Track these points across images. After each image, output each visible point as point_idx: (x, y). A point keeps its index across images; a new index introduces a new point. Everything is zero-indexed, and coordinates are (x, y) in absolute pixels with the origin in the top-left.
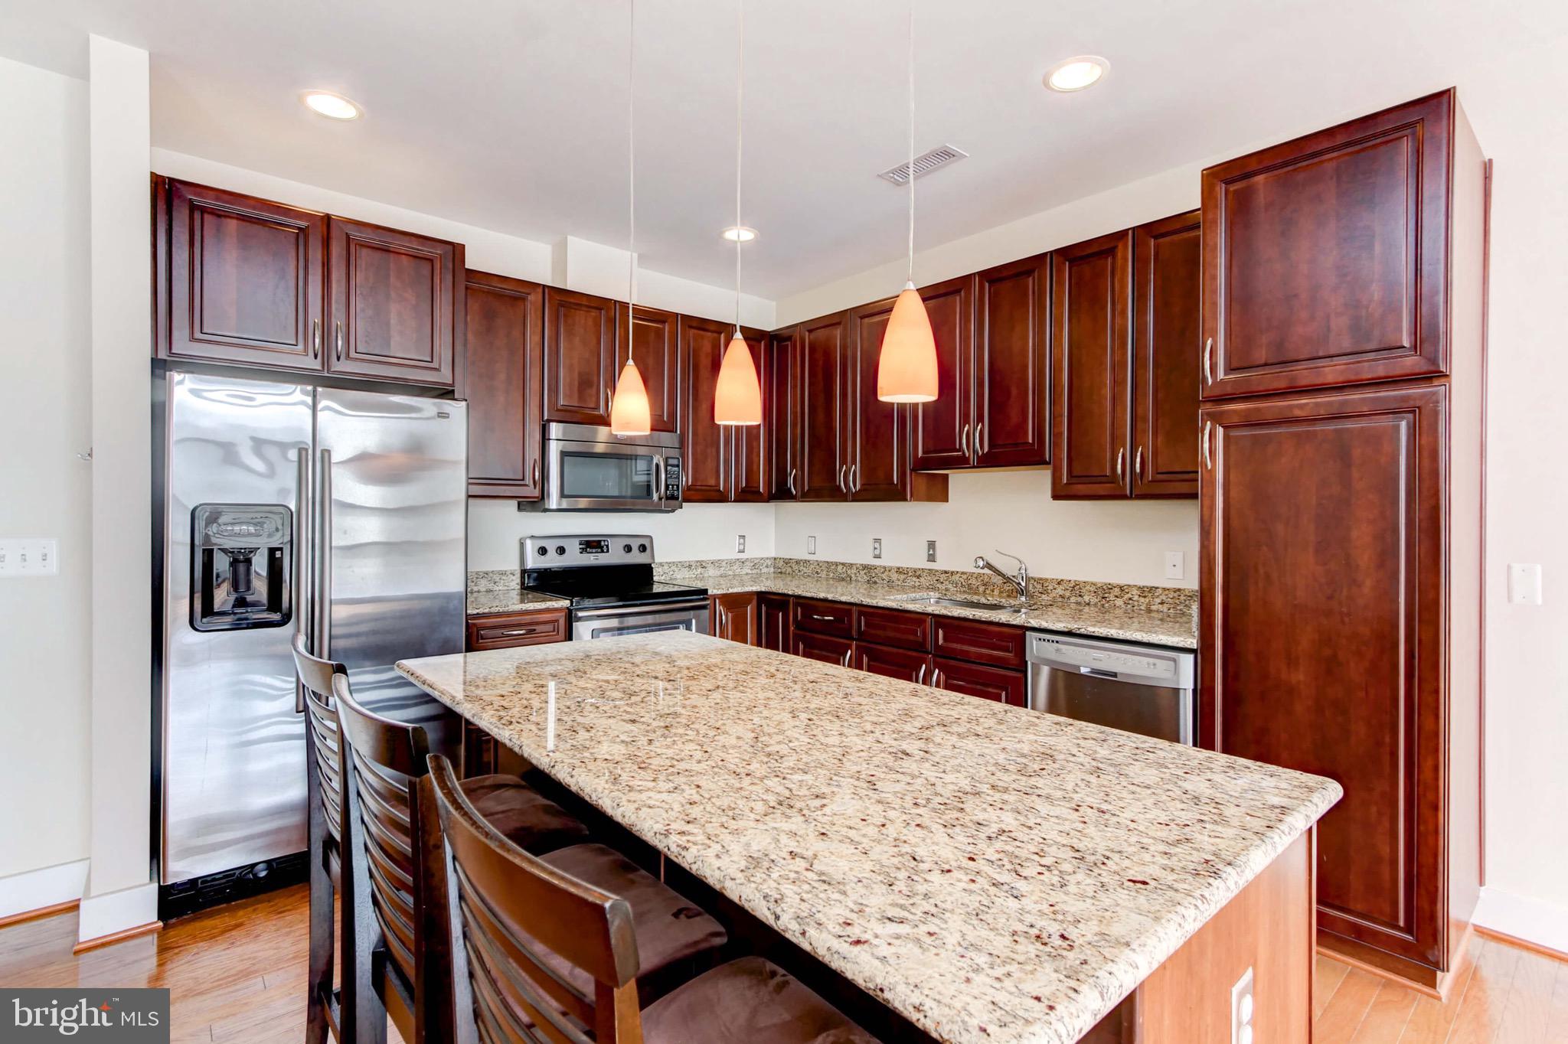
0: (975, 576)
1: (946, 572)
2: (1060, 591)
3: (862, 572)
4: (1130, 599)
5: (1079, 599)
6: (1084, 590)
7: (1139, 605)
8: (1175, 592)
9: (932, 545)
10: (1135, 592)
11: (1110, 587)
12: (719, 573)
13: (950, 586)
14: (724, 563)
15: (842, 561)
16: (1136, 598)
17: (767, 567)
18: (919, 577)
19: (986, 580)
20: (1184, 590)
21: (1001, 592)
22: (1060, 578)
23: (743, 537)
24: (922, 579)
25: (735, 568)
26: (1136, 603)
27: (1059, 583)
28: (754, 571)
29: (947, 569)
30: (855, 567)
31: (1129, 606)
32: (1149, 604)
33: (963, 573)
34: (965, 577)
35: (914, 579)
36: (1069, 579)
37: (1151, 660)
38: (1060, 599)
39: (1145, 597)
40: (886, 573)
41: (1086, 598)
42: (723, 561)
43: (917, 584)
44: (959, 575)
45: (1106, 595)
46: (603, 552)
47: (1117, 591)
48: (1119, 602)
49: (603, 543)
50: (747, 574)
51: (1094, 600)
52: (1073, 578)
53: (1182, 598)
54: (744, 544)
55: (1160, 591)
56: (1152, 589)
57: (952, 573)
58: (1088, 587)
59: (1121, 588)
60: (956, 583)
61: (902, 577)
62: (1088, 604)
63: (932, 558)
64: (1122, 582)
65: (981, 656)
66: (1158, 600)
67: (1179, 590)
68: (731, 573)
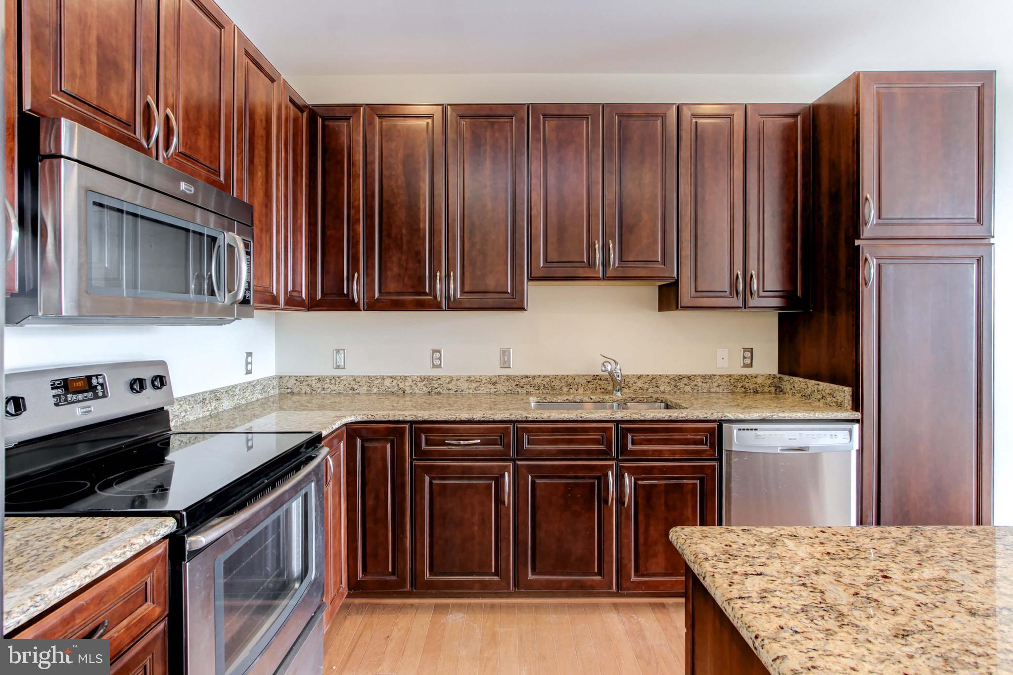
0: (559, 377)
1: (527, 377)
2: (639, 384)
3: (420, 385)
4: (696, 385)
5: (656, 389)
6: (659, 382)
7: (702, 389)
8: (727, 377)
9: (505, 353)
10: (699, 380)
11: (681, 378)
13: (532, 389)
15: (391, 375)
16: (700, 384)
18: (494, 384)
19: (570, 381)
20: (733, 375)
21: (585, 390)
22: (639, 373)
24: (499, 386)
26: (700, 388)
27: (639, 378)
29: (528, 374)
30: (410, 380)
31: (695, 391)
32: (710, 388)
33: (545, 376)
34: (547, 379)
35: (489, 386)
36: (647, 374)
37: (833, 433)
38: (640, 391)
39: (706, 383)
40: (453, 383)
41: (662, 388)
43: (493, 391)
44: (541, 379)
45: (678, 384)
46: (96, 397)
47: (686, 380)
48: (688, 389)
49: (94, 381)
51: (668, 389)
52: (650, 373)
53: (732, 381)
55: (717, 377)
56: (711, 377)
57: (534, 377)
58: (663, 379)
59: (689, 378)
60: (539, 386)
61: (474, 385)
62: (663, 392)
63: (505, 365)
64: (689, 373)
65: (673, 452)
66: (716, 384)
67: (730, 375)
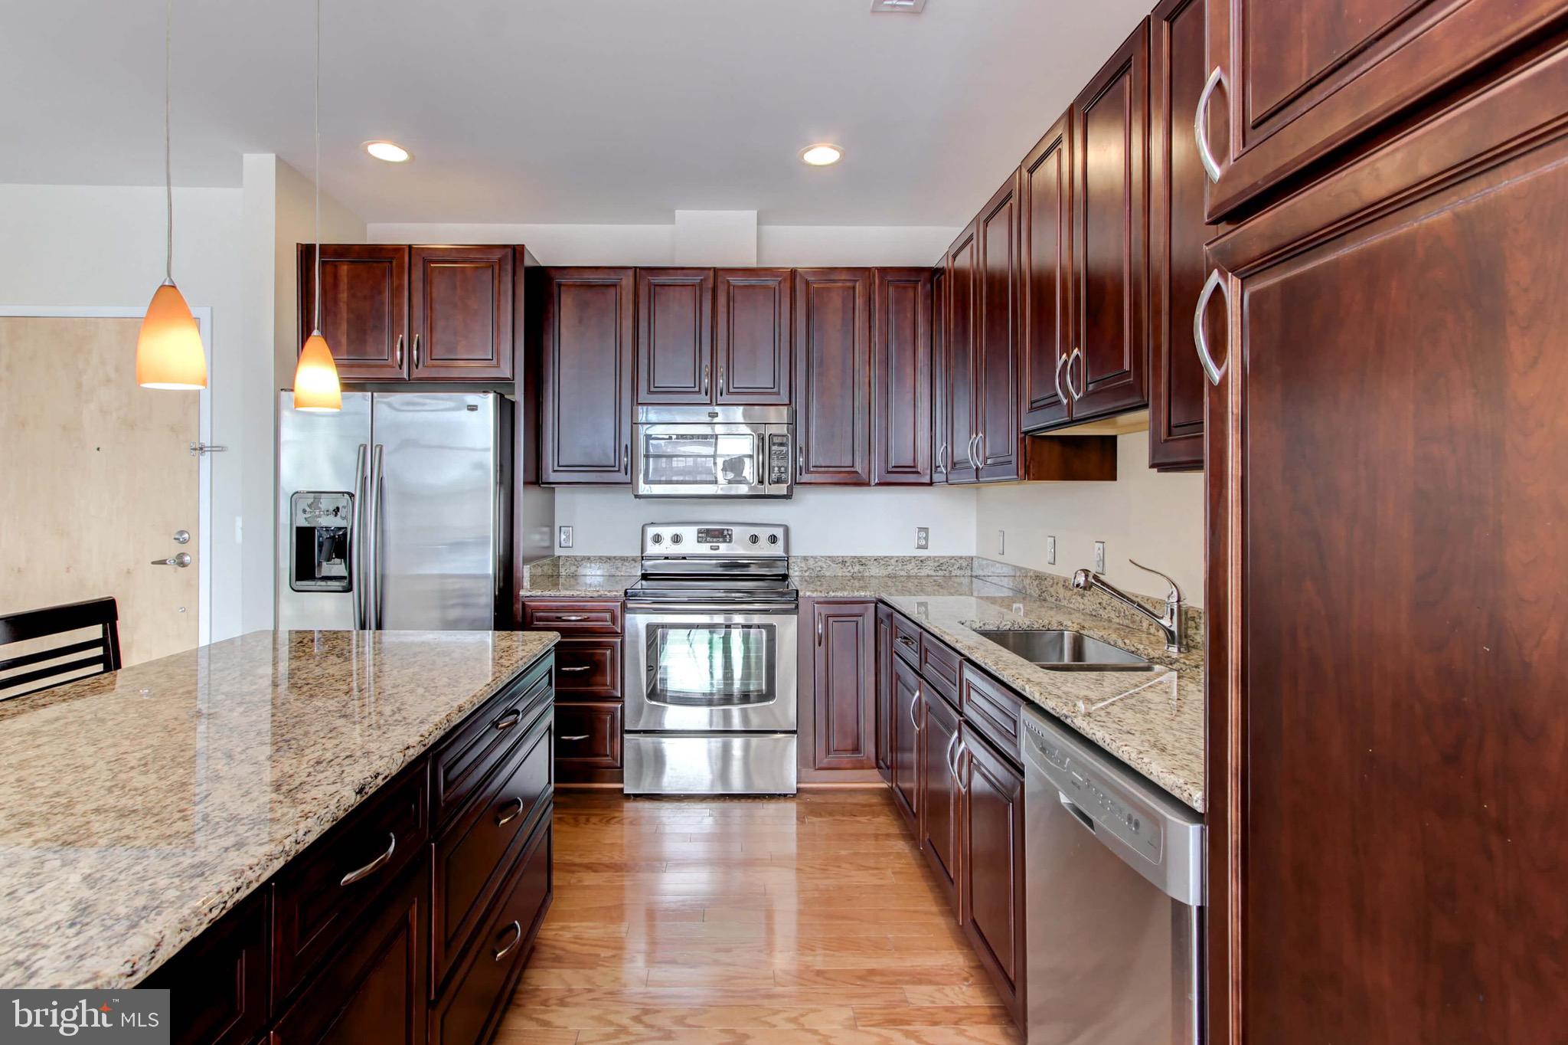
12: (885, 573)
14: (893, 562)
17: (960, 568)
23: (926, 530)
25: (910, 567)
28: (940, 573)
42: (892, 558)
46: (725, 541)
49: (726, 533)
50: (928, 576)
54: (926, 539)
68: (903, 573)
